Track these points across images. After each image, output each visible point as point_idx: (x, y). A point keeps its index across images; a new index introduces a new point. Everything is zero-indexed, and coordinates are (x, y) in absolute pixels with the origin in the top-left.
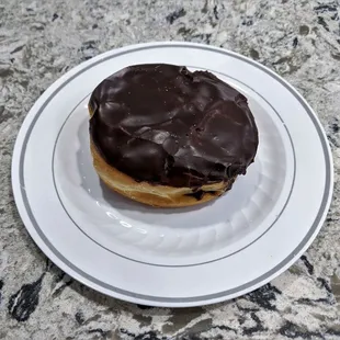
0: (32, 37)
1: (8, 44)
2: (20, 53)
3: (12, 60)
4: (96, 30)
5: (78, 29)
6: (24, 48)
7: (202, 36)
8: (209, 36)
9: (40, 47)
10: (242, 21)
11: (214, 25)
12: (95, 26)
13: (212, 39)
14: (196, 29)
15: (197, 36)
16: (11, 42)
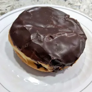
0: (15, 3)
1: (5, 5)
2: (9, 8)
3: (6, 10)
4: (38, 2)
5: (32, 1)
6: (11, 6)
7: (77, 6)
8: (79, 6)
9: (17, 6)
10: (91, 3)
11: (81, 3)
12: (38, 1)
13: (81, 7)
14: (74, 4)
15: (75, 6)
16: (7, 4)
